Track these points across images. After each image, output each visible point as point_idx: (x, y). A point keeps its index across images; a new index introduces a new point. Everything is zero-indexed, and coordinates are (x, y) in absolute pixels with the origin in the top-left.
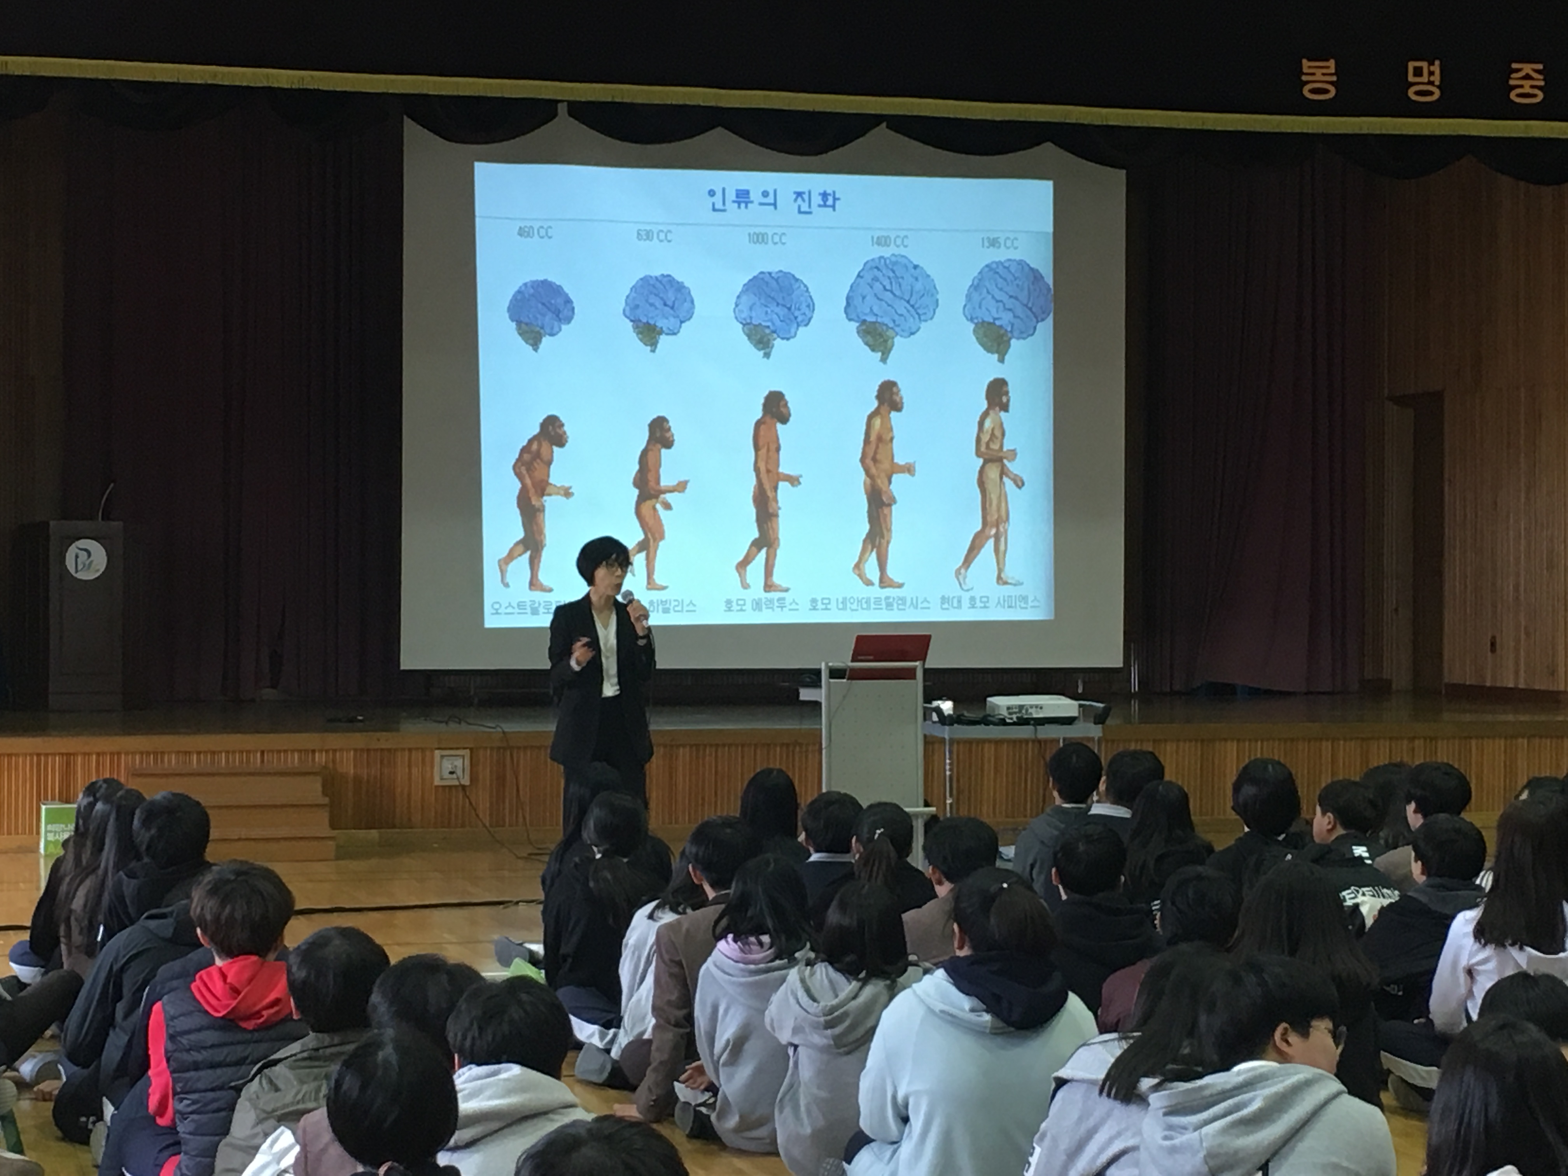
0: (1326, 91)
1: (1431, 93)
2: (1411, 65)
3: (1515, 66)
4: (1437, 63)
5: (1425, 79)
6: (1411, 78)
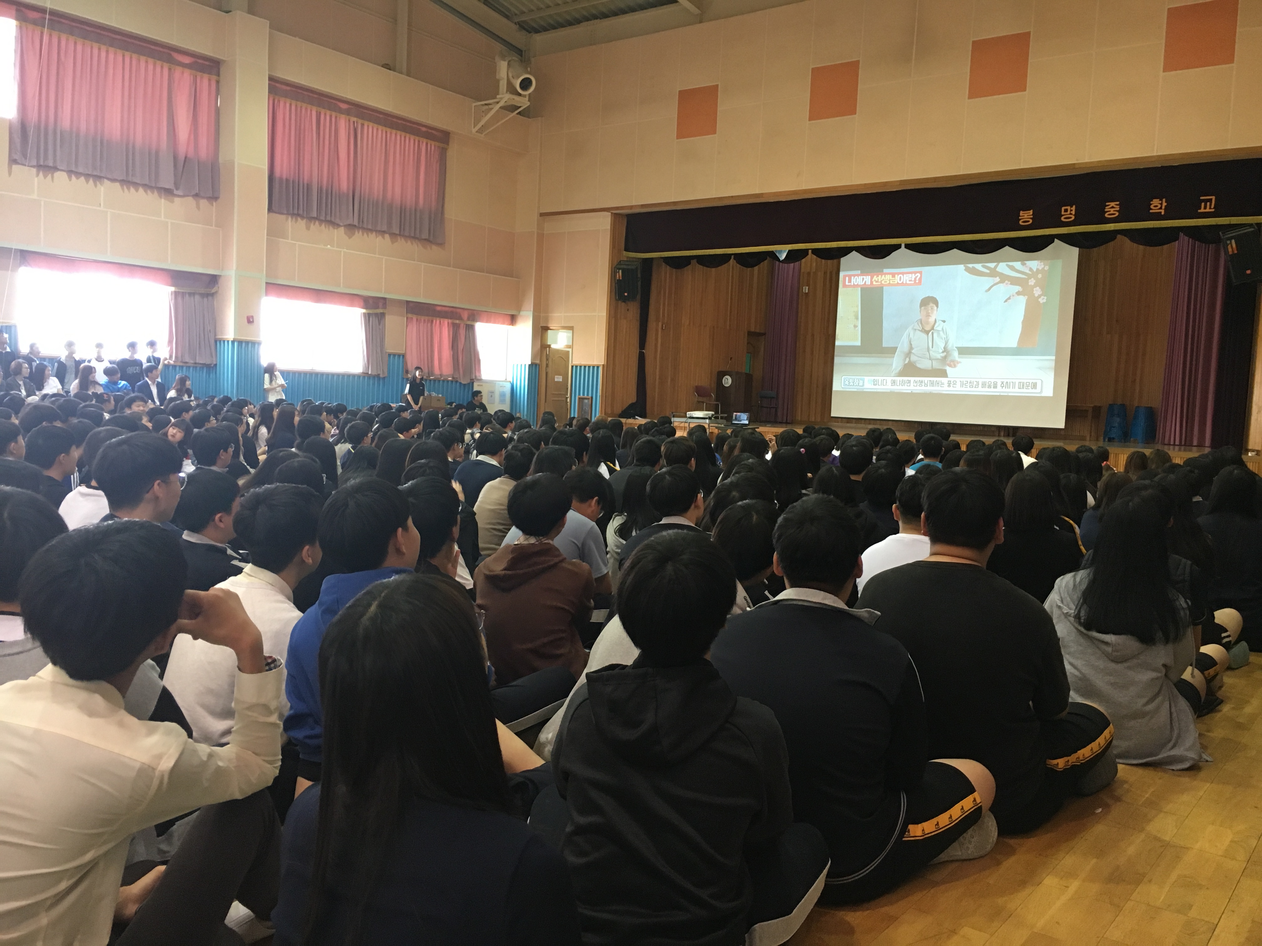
0: (1028, 221)
2: (1063, 208)
3: (1107, 204)
4: (1074, 207)
5: (1069, 212)
6: (1063, 213)
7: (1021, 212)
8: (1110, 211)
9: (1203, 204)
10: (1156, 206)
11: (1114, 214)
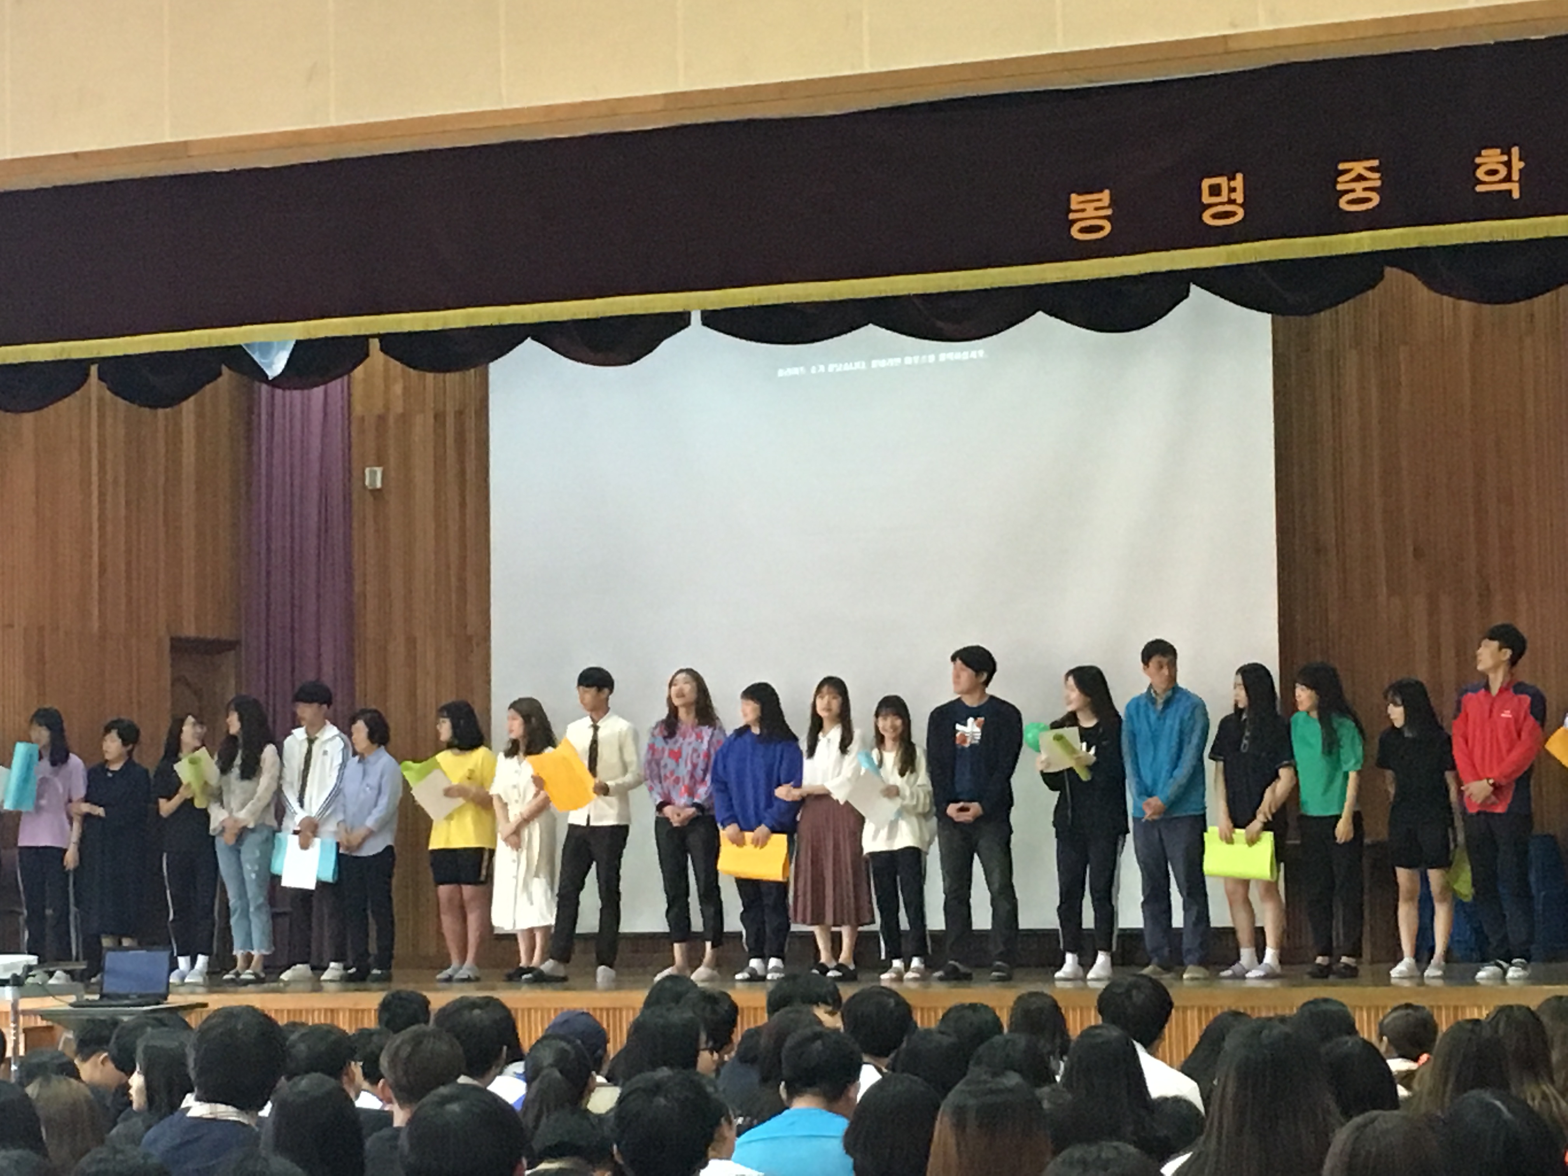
0: (1100, 228)
2: (1206, 183)
3: (1341, 166)
4: (1239, 177)
5: (1224, 198)
6: (1206, 199)
7: (1074, 196)
8: (1353, 191)
10: (1493, 172)
11: (1367, 200)
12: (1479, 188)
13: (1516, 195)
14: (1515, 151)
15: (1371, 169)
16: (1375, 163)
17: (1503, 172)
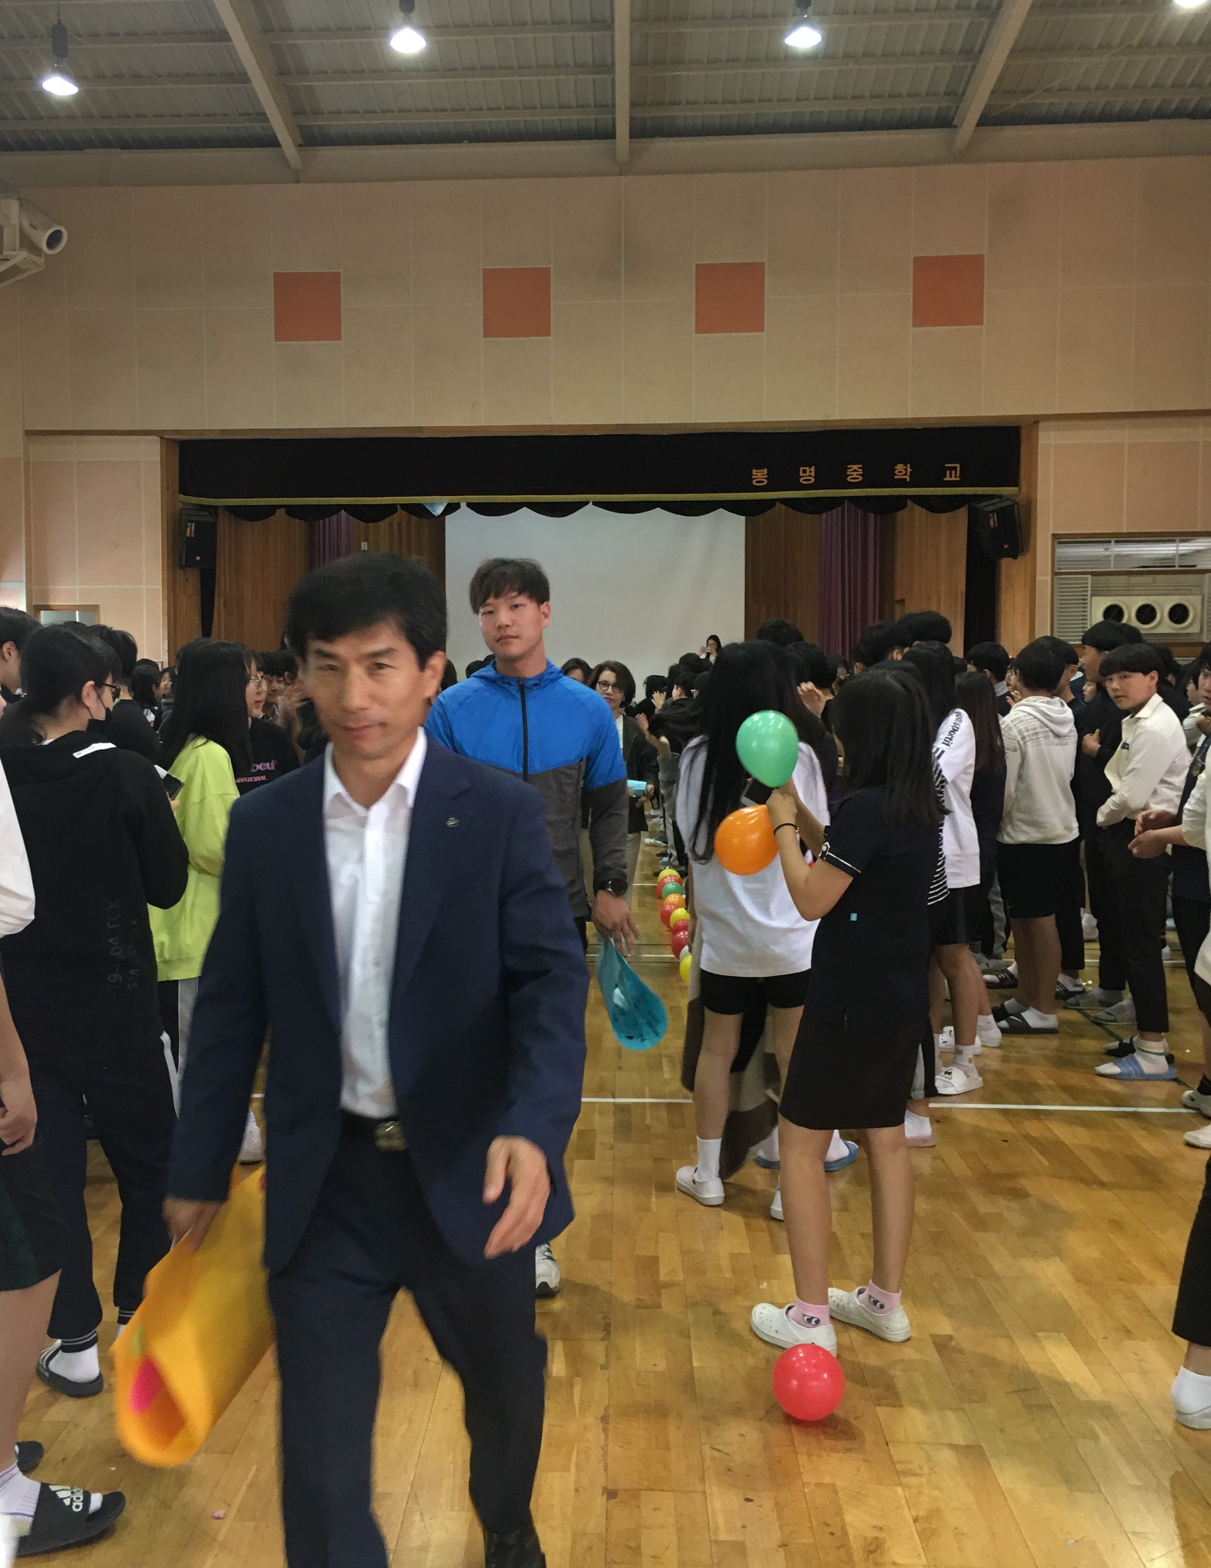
0: (763, 482)
1: (810, 480)
2: (802, 469)
3: (849, 466)
4: (813, 467)
5: (808, 474)
6: (801, 474)
7: (754, 471)
8: (852, 475)
9: (948, 472)
10: (900, 472)
11: (858, 478)
12: (896, 477)
13: (908, 480)
14: (909, 465)
15: (859, 468)
16: (860, 466)
17: (904, 472)
